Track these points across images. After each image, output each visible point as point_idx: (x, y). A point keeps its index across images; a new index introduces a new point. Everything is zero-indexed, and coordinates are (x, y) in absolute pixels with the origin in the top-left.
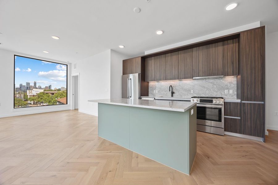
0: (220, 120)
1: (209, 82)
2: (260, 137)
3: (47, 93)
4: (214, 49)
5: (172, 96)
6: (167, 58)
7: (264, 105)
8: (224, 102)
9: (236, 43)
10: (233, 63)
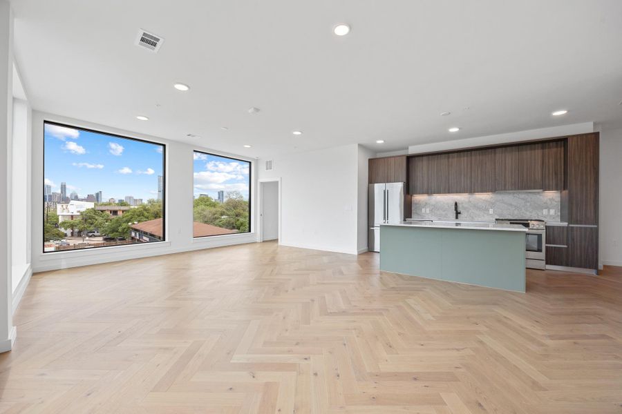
0: (539, 250)
1: (519, 198)
2: (592, 268)
3: (102, 211)
4: (529, 152)
5: (457, 218)
6: (450, 160)
7: (597, 230)
8: (546, 226)
9: (561, 147)
10: (556, 174)
